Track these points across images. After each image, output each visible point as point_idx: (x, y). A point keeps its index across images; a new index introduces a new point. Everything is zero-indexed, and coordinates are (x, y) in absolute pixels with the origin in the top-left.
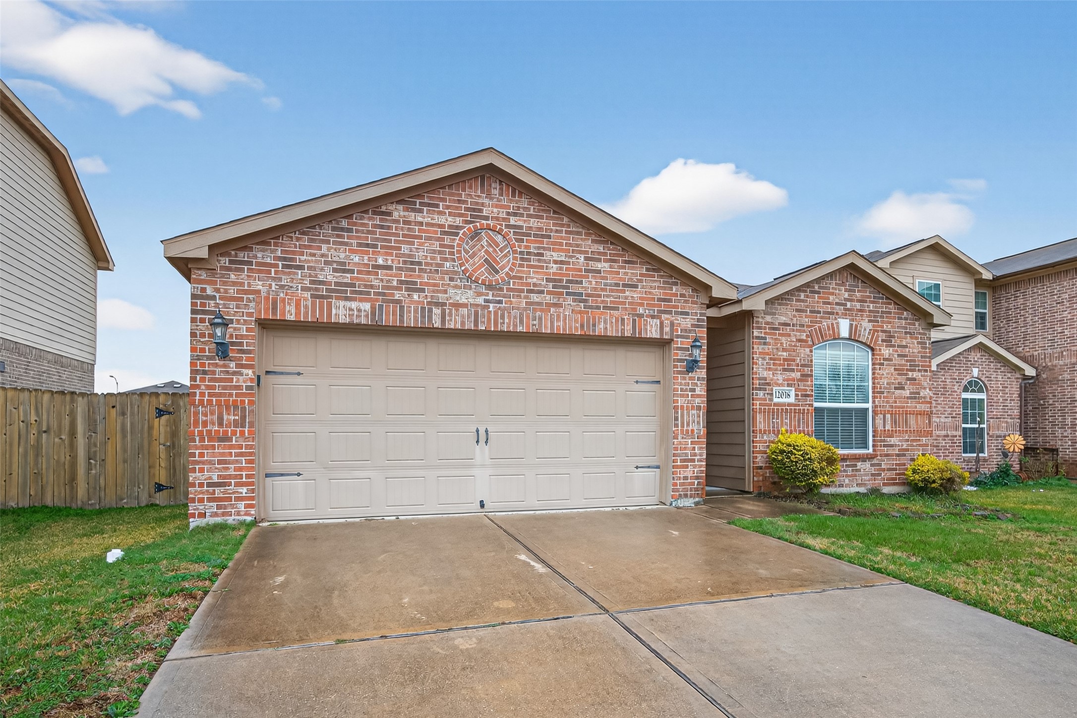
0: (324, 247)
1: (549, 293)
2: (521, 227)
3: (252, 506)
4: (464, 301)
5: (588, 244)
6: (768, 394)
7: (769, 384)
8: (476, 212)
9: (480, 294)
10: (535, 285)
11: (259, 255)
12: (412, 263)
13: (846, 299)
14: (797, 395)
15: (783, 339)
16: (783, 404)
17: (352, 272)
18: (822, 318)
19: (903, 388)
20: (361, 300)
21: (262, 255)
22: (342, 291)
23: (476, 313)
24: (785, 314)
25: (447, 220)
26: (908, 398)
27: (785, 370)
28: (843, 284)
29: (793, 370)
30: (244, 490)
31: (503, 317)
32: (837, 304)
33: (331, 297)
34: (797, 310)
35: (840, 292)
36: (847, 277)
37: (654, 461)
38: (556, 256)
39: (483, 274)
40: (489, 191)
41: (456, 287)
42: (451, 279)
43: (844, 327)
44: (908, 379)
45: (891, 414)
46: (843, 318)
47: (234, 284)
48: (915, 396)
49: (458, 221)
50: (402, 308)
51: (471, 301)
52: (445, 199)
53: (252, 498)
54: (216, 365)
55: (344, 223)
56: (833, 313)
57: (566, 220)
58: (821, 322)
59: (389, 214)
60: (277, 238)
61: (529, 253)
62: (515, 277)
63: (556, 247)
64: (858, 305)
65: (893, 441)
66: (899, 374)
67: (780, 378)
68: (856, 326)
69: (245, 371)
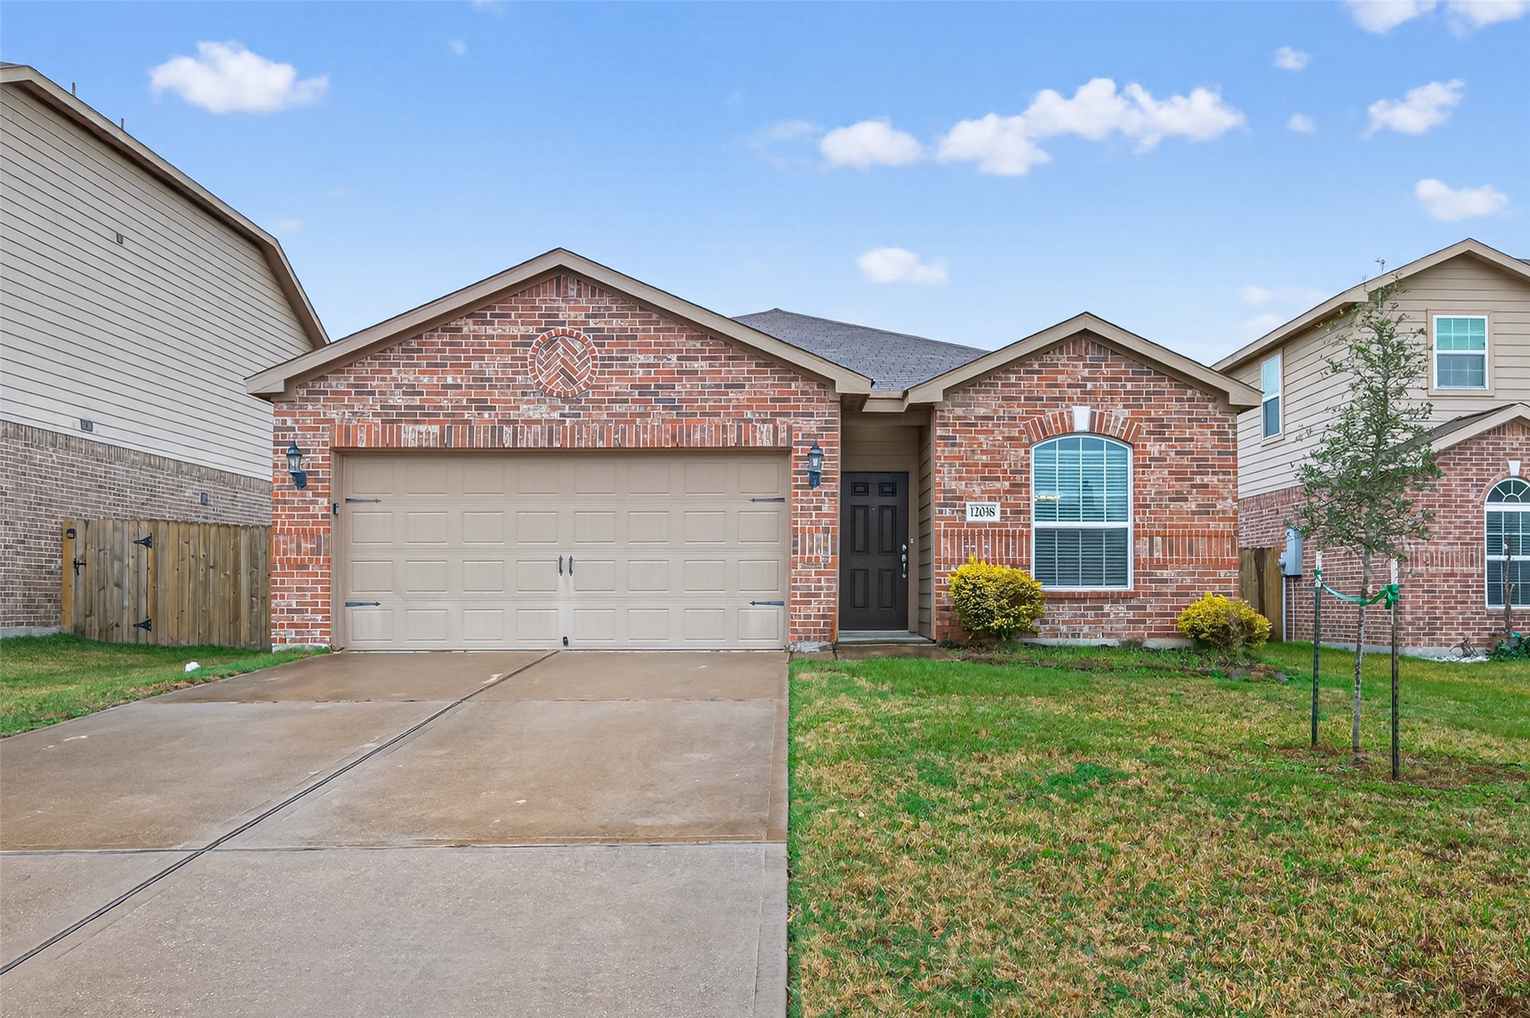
0: (394, 370)
1: (634, 401)
2: (601, 330)
3: (328, 633)
4: (537, 416)
5: (683, 342)
6: (957, 511)
7: (960, 498)
8: (551, 318)
9: (554, 408)
10: (617, 394)
11: (334, 383)
12: (481, 380)
13: (1084, 379)
14: (1003, 512)
15: (982, 438)
16: (984, 524)
17: (421, 393)
18: (1045, 406)
19: (1186, 500)
20: (431, 423)
21: (336, 383)
22: (412, 415)
23: (551, 431)
24: (984, 404)
25: (519, 330)
26: (1193, 513)
27: (984, 479)
28: (1081, 358)
29: (998, 479)
30: (319, 617)
31: (580, 432)
32: (1070, 386)
33: (401, 421)
34: (1004, 398)
35: (1074, 369)
36: (1086, 349)
37: (775, 596)
38: (642, 358)
39: (559, 386)
40: (566, 292)
41: (528, 402)
42: (524, 394)
43: (1081, 417)
44: (1193, 486)
45: (1164, 537)
46: (1080, 405)
47: (311, 414)
48: (1204, 510)
49: (531, 330)
50: (471, 428)
51: (546, 416)
52: (517, 308)
53: (328, 626)
54: (294, 495)
55: (414, 344)
56: (1062, 399)
57: (654, 317)
58: (1043, 412)
59: (459, 330)
60: (351, 365)
61: (611, 358)
62: (594, 387)
63: (645, 348)
64: (1106, 386)
65: (1165, 574)
66: (1177, 480)
67: (977, 490)
68: (1102, 415)
69: (320, 500)
